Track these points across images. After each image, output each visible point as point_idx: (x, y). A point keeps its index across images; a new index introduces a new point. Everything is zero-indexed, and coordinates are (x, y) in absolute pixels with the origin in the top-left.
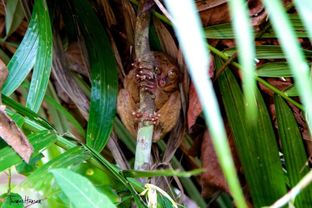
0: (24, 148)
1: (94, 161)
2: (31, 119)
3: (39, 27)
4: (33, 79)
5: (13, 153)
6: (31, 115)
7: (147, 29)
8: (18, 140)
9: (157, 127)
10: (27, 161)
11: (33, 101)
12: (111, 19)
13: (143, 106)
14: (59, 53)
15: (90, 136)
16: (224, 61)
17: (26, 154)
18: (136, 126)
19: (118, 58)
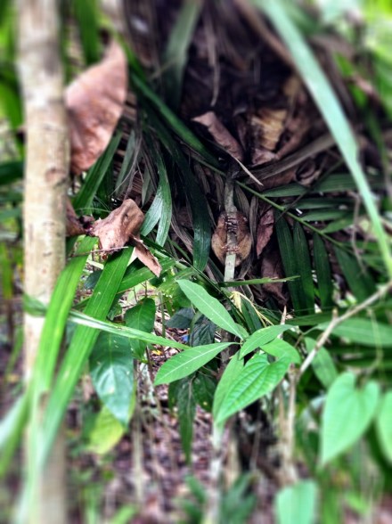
0: (156, 267)
1: (199, 277)
2: (159, 250)
3: (163, 194)
4: (160, 226)
5: (148, 271)
6: (159, 248)
7: (232, 192)
8: (152, 262)
9: (238, 256)
10: (158, 276)
11: (161, 238)
12: (207, 189)
13: (229, 242)
14: (174, 213)
15: (195, 262)
16: (281, 211)
17: (157, 271)
18: (225, 256)
19: (211, 214)
